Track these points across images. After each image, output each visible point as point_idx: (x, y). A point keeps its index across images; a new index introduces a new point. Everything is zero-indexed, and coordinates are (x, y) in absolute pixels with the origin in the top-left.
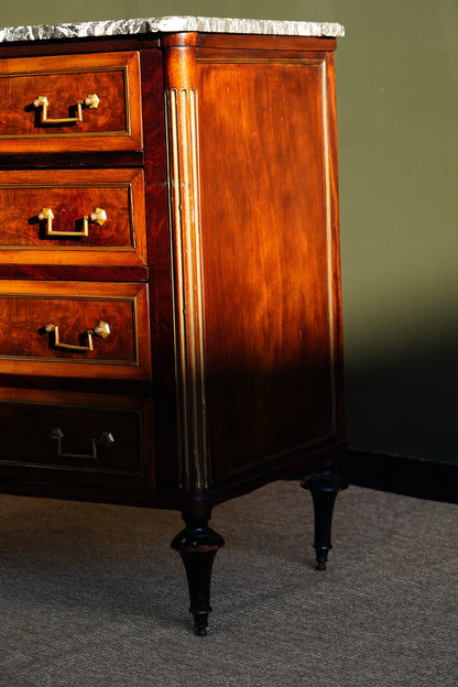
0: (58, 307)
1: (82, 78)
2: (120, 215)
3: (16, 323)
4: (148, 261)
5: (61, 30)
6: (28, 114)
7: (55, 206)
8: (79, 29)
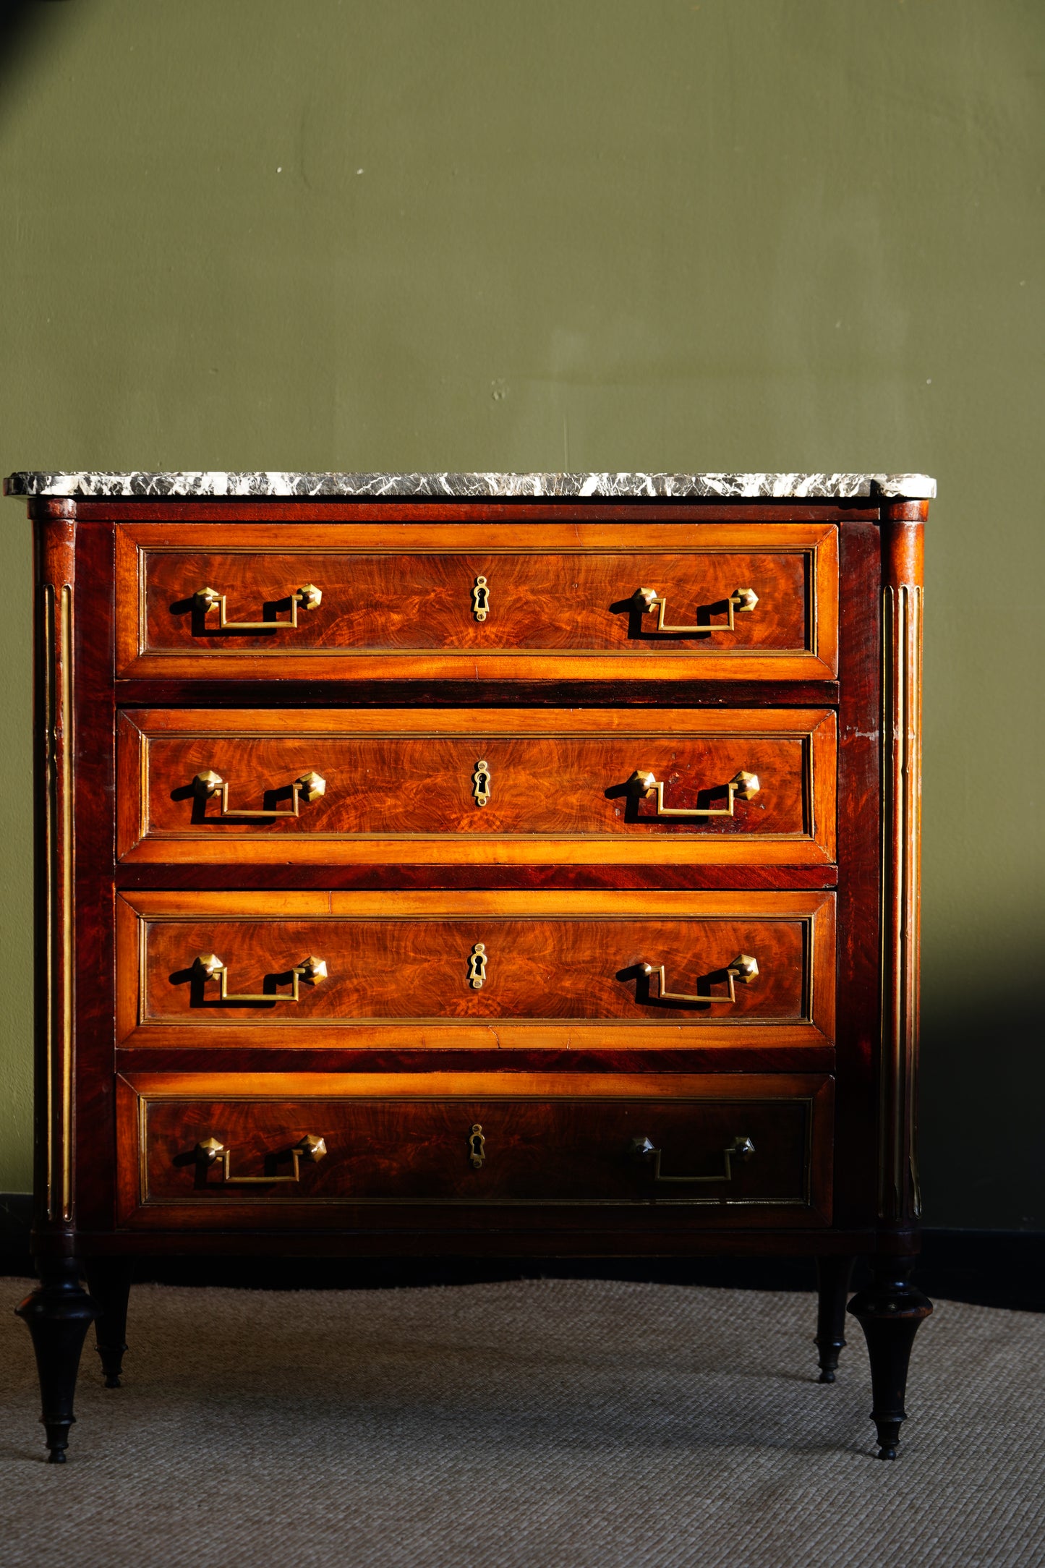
0: (660, 934)
1: (726, 562)
2: (784, 783)
3: (573, 963)
4: (838, 857)
5: (709, 483)
6: (615, 616)
7: (661, 769)
8: (744, 484)
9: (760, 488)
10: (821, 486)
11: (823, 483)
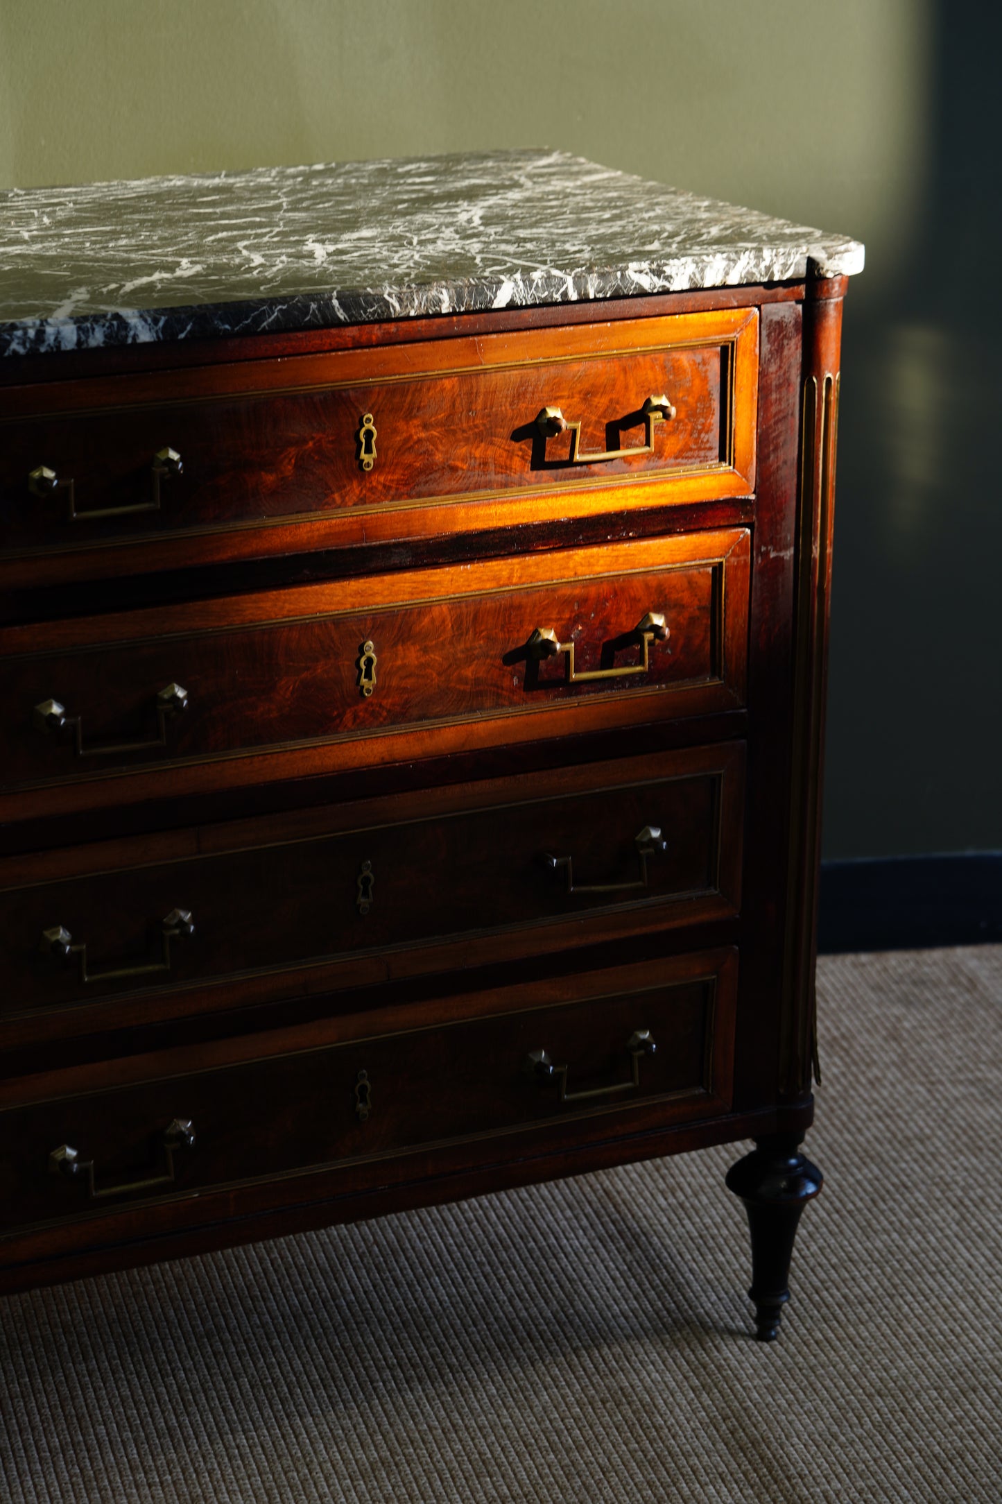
1: (637, 363)
2: (692, 621)
5: (636, 278)
6: (517, 445)
7: (563, 622)
8: (673, 275)
9: (691, 279)
10: (754, 270)
11: (757, 265)
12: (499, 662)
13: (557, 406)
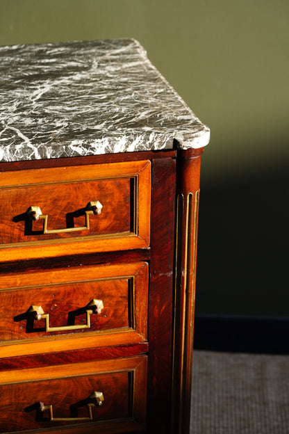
0: (48, 387)
1: (83, 187)
2: (118, 302)
4: (148, 337)
5: (74, 149)
6: (16, 224)
7: (46, 303)
8: (96, 147)
9: (106, 149)
10: (143, 145)
11: (144, 143)
12: (12, 320)
13: (38, 206)
